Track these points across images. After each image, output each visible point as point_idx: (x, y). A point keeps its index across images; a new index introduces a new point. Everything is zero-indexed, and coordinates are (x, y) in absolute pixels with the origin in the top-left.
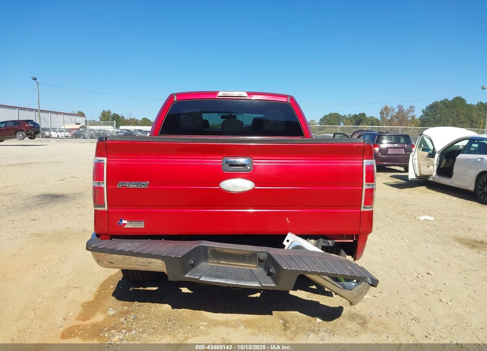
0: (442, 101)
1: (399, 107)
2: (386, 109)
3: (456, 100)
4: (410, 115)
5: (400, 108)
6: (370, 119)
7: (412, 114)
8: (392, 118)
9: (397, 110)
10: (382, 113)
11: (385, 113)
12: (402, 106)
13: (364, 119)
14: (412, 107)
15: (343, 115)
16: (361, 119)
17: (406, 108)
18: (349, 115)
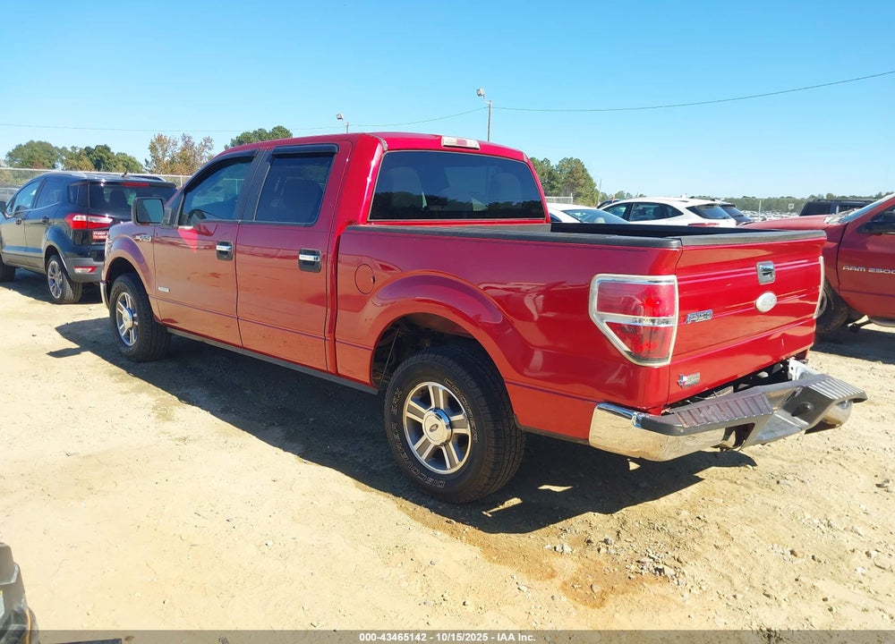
0: (255, 132)
1: (184, 137)
2: (160, 139)
3: (277, 132)
4: (207, 155)
5: (187, 141)
6: (120, 157)
7: (210, 152)
8: (173, 159)
9: (181, 144)
10: (153, 148)
11: (160, 149)
12: (189, 138)
13: (108, 158)
14: (208, 140)
15: (60, 147)
16: (101, 157)
17: (197, 141)
18: (73, 148)
